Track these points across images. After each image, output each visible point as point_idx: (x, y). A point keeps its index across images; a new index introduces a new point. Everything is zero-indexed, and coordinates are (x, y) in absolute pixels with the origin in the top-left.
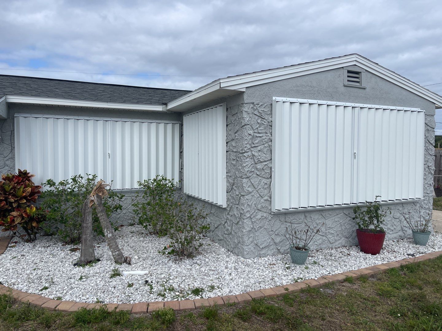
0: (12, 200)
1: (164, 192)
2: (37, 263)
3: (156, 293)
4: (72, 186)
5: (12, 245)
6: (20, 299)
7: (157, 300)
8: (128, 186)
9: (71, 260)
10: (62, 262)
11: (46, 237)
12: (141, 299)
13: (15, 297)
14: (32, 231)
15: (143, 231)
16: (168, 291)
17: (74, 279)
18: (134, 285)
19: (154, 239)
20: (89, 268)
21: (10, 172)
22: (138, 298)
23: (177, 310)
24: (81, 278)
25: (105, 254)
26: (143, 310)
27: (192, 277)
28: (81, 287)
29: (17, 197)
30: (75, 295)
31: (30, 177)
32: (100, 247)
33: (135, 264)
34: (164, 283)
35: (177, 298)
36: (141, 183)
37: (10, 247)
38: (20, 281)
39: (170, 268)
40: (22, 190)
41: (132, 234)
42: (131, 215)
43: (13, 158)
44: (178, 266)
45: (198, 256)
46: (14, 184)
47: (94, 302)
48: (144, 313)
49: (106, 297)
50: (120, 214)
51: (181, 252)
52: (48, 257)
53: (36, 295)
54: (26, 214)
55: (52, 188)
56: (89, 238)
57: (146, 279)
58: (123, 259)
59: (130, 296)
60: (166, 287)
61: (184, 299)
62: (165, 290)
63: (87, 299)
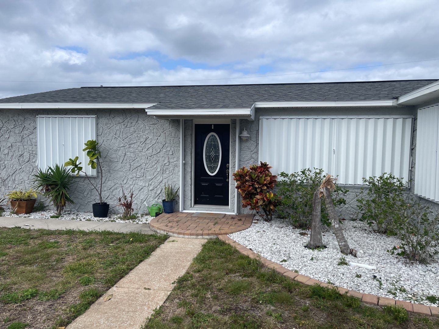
0: (257, 186)
1: (391, 191)
2: (275, 240)
3: (386, 290)
4: (302, 178)
5: (255, 221)
6: (266, 265)
7: (387, 297)
8: (351, 182)
9: (302, 242)
10: (294, 242)
11: (279, 219)
12: (370, 291)
13: (263, 262)
14: (270, 212)
15: (366, 228)
16: (399, 291)
17: (307, 258)
18: (362, 277)
19: (378, 237)
20: (318, 252)
21: (254, 163)
22: (368, 289)
23: (411, 312)
24: (312, 259)
25: (331, 243)
26: (373, 302)
27: (426, 284)
28: (313, 266)
29: (260, 184)
30: (309, 272)
31: (268, 168)
32: (325, 235)
33: (361, 258)
34: (395, 282)
35: (410, 300)
36: (366, 179)
37: (254, 223)
38: (265, 251)
39: (400, 269)
40: (263, 178)
41: (355, 229)
42: (353, 210)
43: (257, 152)
44: (408, 269)
45: (432, 264)
46: (258, 173)
47: (325, 282)
48: (375, 304)
49: (336, 281)
50: (342, 207)
51: (413, 256)
52: (283, 236)
53: (278, 265)
54: (267, 198)
55: (286, 179)
56: (318, 226)
57: (374, 274)
58: (349, 251)
59: (359, 286)
60: (396, 286)
61: (418, 303)
62: (396, 289)
63: (319, 278)
